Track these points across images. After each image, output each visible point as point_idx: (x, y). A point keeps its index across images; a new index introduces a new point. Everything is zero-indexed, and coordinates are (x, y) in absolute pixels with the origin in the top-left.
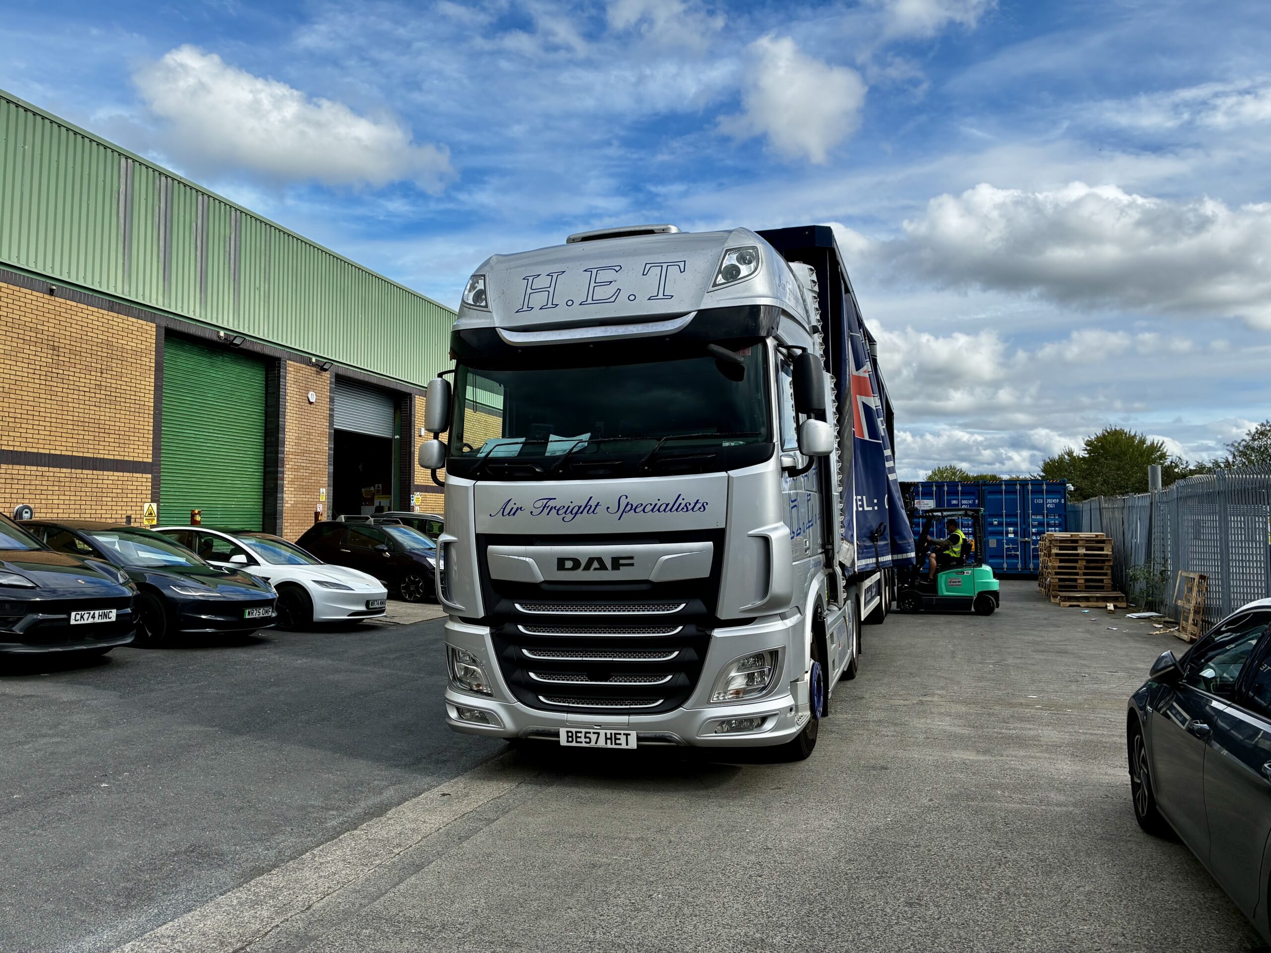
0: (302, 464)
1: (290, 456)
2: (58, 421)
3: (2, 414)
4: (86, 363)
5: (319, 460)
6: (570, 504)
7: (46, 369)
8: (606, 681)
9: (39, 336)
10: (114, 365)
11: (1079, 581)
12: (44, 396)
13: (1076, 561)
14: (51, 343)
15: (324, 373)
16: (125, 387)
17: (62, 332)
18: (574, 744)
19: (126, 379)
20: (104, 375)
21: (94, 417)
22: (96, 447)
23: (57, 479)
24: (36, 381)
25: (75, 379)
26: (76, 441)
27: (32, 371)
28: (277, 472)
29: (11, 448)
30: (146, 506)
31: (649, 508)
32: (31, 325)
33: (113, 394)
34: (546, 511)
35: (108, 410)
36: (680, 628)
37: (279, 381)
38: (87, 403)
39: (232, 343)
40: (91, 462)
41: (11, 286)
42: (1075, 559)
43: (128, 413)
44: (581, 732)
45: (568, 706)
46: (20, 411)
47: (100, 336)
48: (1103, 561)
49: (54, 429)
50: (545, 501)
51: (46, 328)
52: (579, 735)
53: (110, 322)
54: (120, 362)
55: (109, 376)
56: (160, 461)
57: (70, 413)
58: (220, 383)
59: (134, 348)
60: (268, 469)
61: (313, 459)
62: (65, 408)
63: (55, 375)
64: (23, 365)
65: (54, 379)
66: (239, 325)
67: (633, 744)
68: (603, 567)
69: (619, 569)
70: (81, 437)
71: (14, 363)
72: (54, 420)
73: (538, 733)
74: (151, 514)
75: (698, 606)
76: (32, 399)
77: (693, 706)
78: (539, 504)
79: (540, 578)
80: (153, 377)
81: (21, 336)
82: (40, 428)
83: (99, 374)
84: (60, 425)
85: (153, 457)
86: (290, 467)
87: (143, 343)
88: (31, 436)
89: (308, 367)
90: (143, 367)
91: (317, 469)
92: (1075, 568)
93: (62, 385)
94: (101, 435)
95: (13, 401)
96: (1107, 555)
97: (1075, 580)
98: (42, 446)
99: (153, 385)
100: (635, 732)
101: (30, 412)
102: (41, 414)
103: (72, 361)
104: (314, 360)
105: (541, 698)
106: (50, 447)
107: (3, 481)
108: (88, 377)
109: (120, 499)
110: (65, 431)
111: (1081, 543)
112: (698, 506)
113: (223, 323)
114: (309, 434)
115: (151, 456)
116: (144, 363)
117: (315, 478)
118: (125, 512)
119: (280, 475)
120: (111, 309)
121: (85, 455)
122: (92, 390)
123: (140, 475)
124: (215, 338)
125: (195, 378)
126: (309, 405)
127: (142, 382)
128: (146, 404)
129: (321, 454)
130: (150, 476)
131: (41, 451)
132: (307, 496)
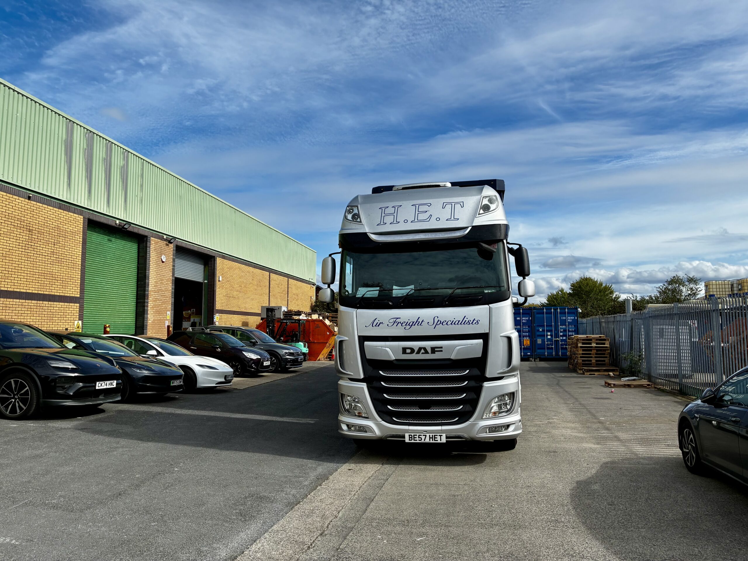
0: (158, 298)
1: (152, 293)
2: (31, 273)
3: (2, 269)
4: (46, 239)
5: (167, 295)
6: (408, 321)
7: (25, 243)
8: (428, 409)
9: (22, 223)
10: (61, 240)
11: (593, 361)
12: (24, 258)
13: (591, 350)
14: (28, 228)
15: (170, 245)
16: (66, 253)
17: (34, 221)
18: (413, 441)
19: (67, 248)
20: (56, 246)
21: (49, 270)
22: (51, 288)
23: (29, 307)
24: (20, 250)
25: (40, 248)
26: (40, 284)
27: (18, 244)
28: (145, 302)
29: (6, 289)
30: (76, 322)
31: (449, 323)
32: (18, 217)
33: (60, 257)
34: (395, 324)
35: (57, 266)
36: (466, 382)
37: (147, 249)
38: (46, 262)
39: (123, 227)
40: (48, 297)
41: (8, 195)
42: (590, 349)
43: (68, 268)
44: (416, 435)
45: (409, 423)
46: (11, 267)
47: (54, 224)
48: (605, 350)
49: (29, 278)
50: (395, 319)
51: (26, 219)
52: (415, 436)
53: (59, 215)
54: (64, 238)
55: (58, 247)
56: (84, 296)
57: (37, 268)
58: (114, 250)
59: (71, 231)
60: (138, 301)
61: (164, 295)
62: (35, 266)
63: (30, 246)
64: (13, 240)
65: (29, 249)
66: (126, 217)
67: (444, 440)
68: (426, 352)
69: (435, 353)
70: (43, 282)
71: (9, 239)
72: (29, 272)
73: (393, 436)
74: (78, 327)
75: (476, 372)
76: (17, 260)
77: (475, 420)
78: (392, 320)
79: (393, 358)
80: (81, 247)
81: (13, 224)
82: (21, 277)
83: (53, 246)
84: (32, 276)
85: (80, 293)
86: (152, 299)
87: (76, 227)
88: (16, 282)
89: (162, 241)
90: (76, 241)
91: (165, 300)
92: (590, 354)
93: (33, 252)
94: (53, 281)
95: (8, 261)
96: (607, 347)
97: (591, 361)
98: (22, 288)
99: (81, 251)
100: (445, 434)
101: (16, 268)
102: (22, 269)
103: (39, 238)
104: (165, 237)
105: (394, 419)
106: (27, 288)
107: (1, 308)
108: (47, 247)
109: (62, 319)
110: (34, 279)
111: (593, 340)
112: (475, 322)
113: (118, 216)
114: (162, 280)
115: (79, 293)
116: (77, 239)
117: (165, 306)
118: (64, 326)
119: (146, 304)
120: (60, 208)
121: (45, 293)
122: (49, 255)
123: (73, 304)
124: (114, 224)
125: (102, 248)
126: (162, 263)
127: (75, 250)
128: (77, 262)
129: (168, 291)
130: (78, 305)
131: (22, 290)
132: (160, 316)
